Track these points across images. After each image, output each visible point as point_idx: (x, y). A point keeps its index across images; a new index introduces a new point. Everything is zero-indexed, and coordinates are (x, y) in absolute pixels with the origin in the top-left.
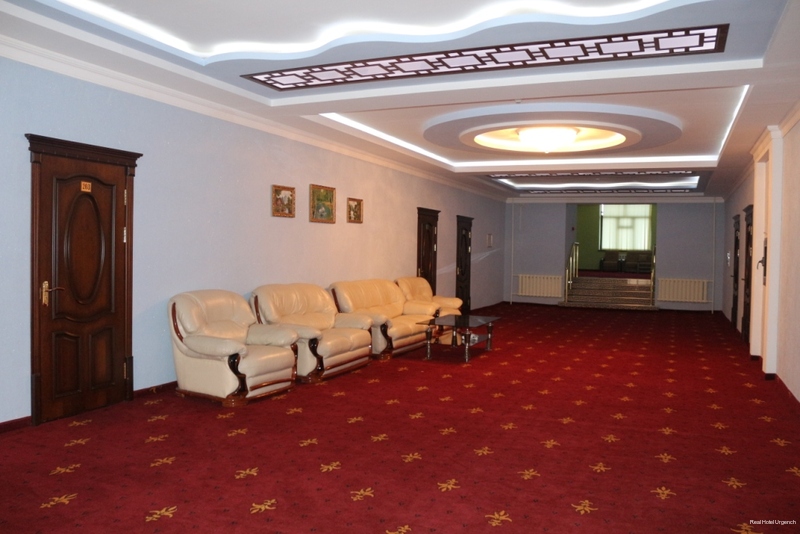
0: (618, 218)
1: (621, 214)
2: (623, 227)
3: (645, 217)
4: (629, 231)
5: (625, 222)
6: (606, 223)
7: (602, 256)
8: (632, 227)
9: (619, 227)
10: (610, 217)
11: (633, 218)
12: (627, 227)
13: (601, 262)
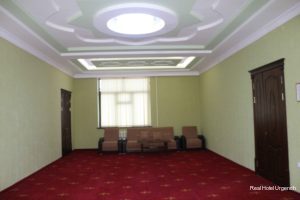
0: (116, 93)
1: (119, 89)
2: (121, 103)
3: (143, 92)
4: (128, 107)
5: (124, 98)
6: (104, 98)
7: (101, 134)
8: (131, 102)
9: (118, 103)
10: (108, 93)
11: (132, 93)
12: (125, 103)
13: (101, 141)
